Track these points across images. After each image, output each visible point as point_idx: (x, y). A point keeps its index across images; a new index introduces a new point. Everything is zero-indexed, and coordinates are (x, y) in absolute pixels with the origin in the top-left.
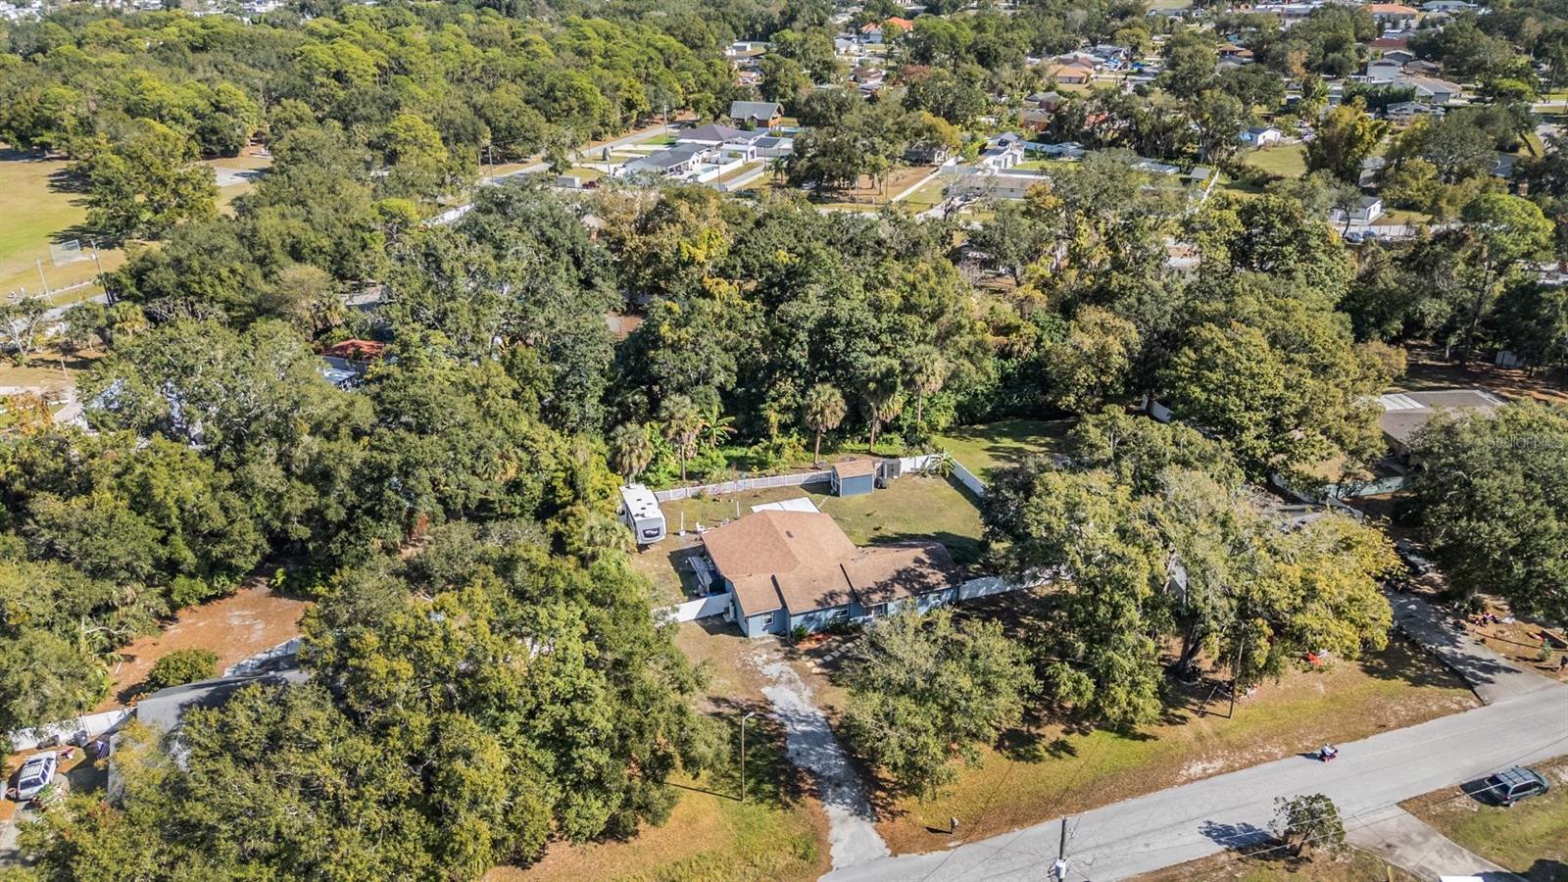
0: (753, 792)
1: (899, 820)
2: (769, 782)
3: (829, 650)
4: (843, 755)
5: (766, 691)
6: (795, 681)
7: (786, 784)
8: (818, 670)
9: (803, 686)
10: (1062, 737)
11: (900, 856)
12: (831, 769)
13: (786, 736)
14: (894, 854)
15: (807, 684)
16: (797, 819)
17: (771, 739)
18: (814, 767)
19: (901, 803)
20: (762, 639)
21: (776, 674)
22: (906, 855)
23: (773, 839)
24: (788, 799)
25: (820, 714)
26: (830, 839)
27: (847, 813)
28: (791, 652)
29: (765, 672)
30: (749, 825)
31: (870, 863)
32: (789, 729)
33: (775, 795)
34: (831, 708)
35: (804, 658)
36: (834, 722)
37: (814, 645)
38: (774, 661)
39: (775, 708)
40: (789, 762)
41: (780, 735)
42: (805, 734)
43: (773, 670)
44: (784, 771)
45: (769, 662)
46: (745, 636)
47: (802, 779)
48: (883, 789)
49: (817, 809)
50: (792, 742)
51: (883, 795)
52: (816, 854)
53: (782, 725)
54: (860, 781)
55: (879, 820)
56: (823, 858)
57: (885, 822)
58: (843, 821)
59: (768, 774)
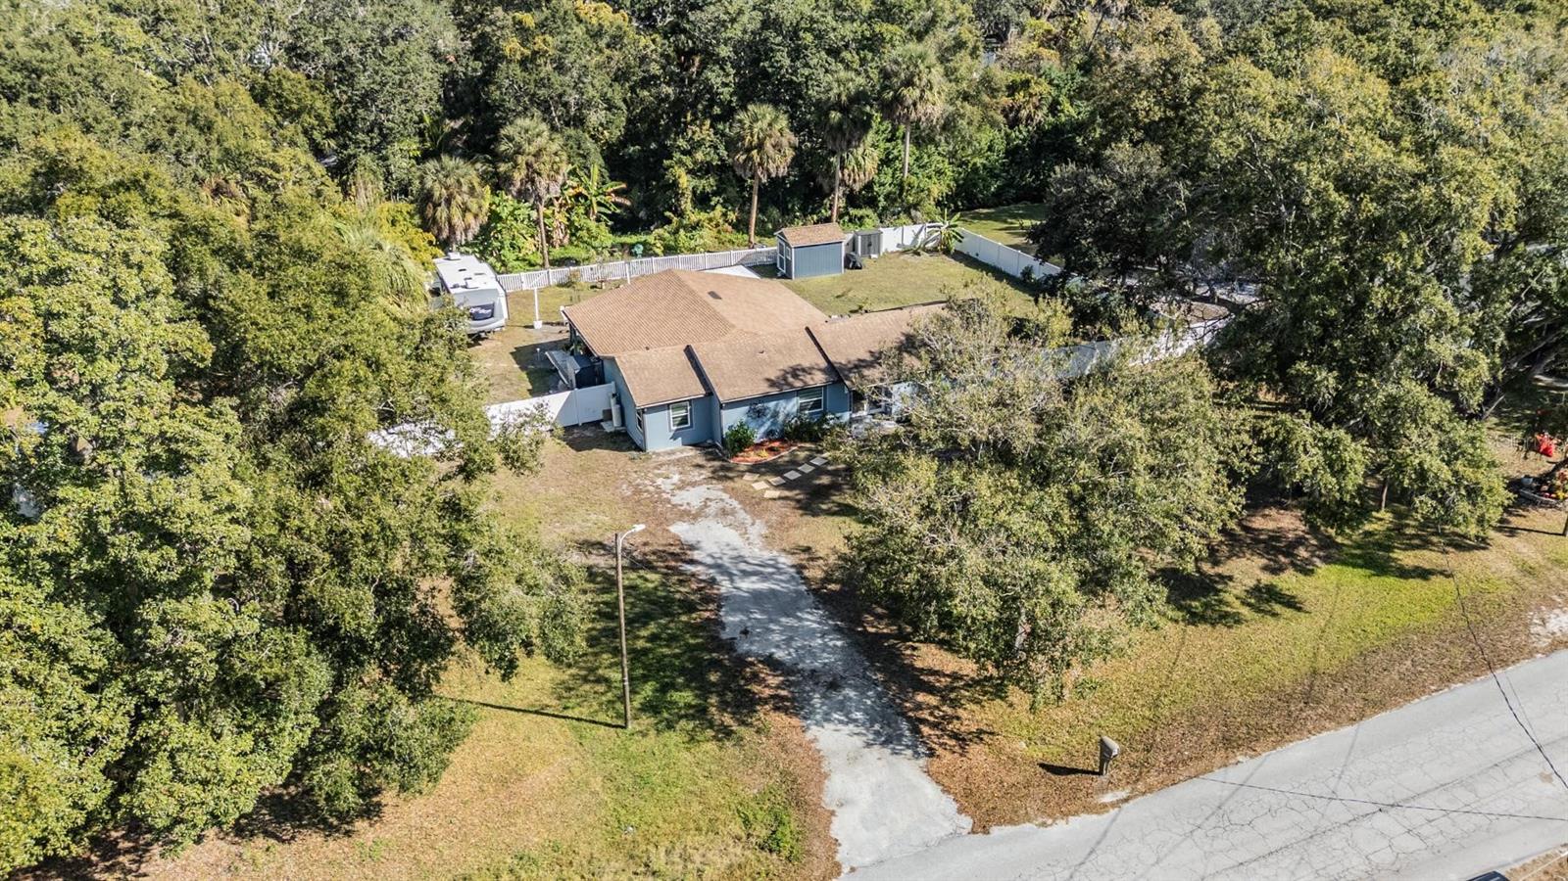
0: (651, 708)
1: (974, 749)
2: (686, 686)
3: (794, 464)
4: (838, 630)
5: (681, 530)
6: (733, 512)
7: (722, 688)
8: (776, 493)
9: (748, 519)
10: (1266, 578)
11: (996, 831)
12: (815, 657)
13: (719, 601)
14: (982, 827)
15: (756, 515)
16: (750, 761)
17: (689, 607)
18: (779, 654)
19: (971, 717)
20: (673, 453)
21: (696, 503)
22: (1008, 829)
23: (696, 807)
24: (728, 719)
25: (786, 561)
26: (828, 801)
27: (859, 741)
28: (723, 468)
29: (675, 500)
30: (642, 780)
31: (927, 852)
32: (725, 586)
33: (700, 712)
34: (808, 549)
35: (748, 477)
36: (815, 573)
37: (766, 456)
38: (694, 484)
39: (696, 555)
40: (729, 646)
41: (707, 600)
42: (757, 597)
43: (692, 497)
44: (716, 664)
45: (682, 486)
46: (640, 449)
47: (755, 678)
48: (931, 690)
49: (795, 737)
50: (734, 611)
51: (933, 700)
52: (799, 836)
53: (713, 582)
54: (879, 676)
55: (932, 753)
56: (817, 846)
57: (947, 757)
58: (853, 759)
59: (683, 671)
